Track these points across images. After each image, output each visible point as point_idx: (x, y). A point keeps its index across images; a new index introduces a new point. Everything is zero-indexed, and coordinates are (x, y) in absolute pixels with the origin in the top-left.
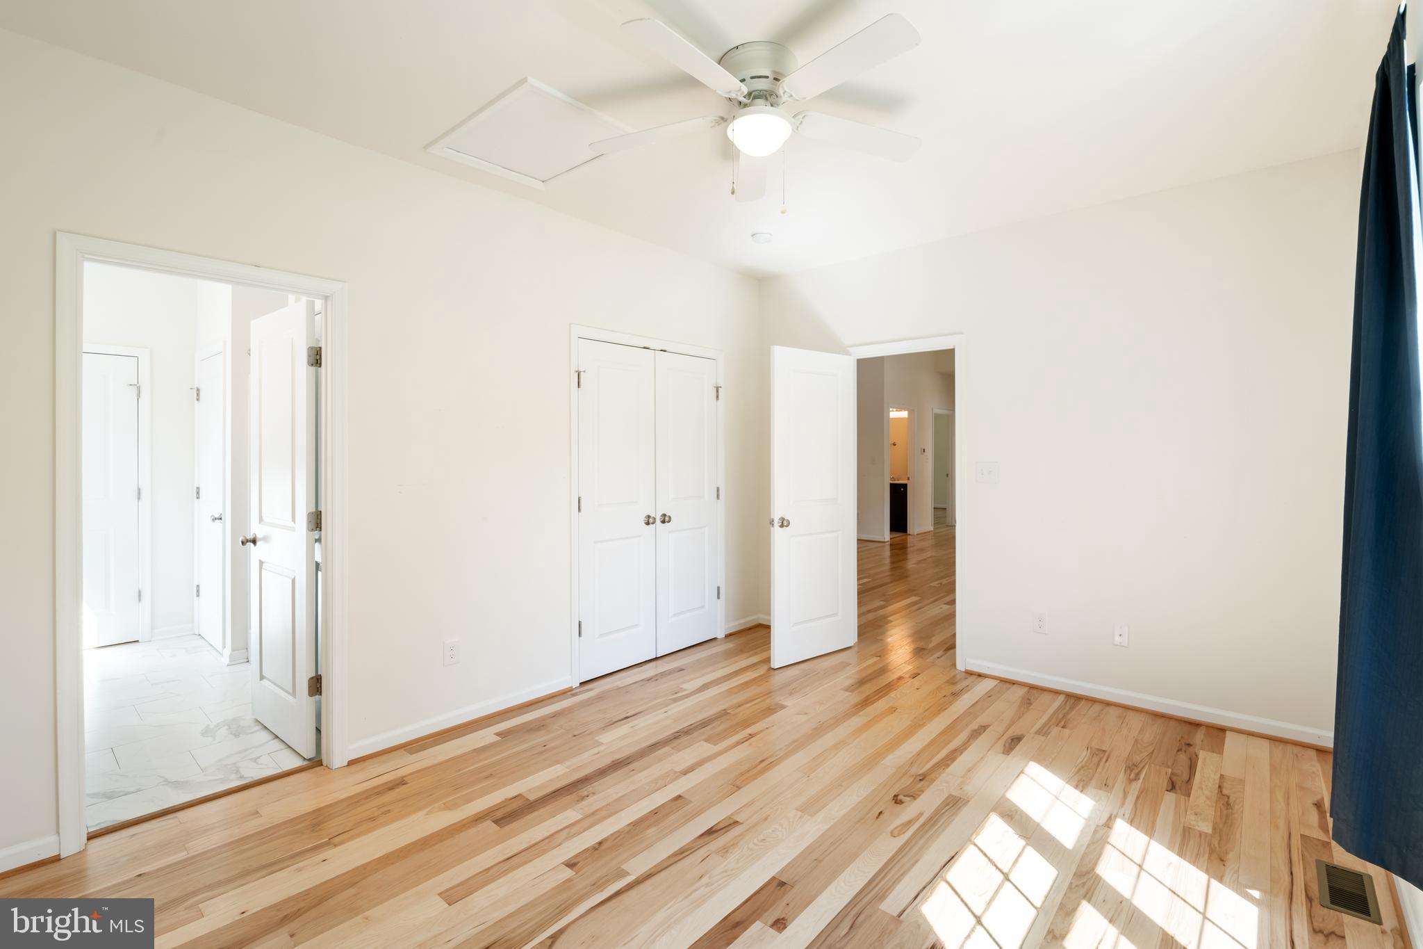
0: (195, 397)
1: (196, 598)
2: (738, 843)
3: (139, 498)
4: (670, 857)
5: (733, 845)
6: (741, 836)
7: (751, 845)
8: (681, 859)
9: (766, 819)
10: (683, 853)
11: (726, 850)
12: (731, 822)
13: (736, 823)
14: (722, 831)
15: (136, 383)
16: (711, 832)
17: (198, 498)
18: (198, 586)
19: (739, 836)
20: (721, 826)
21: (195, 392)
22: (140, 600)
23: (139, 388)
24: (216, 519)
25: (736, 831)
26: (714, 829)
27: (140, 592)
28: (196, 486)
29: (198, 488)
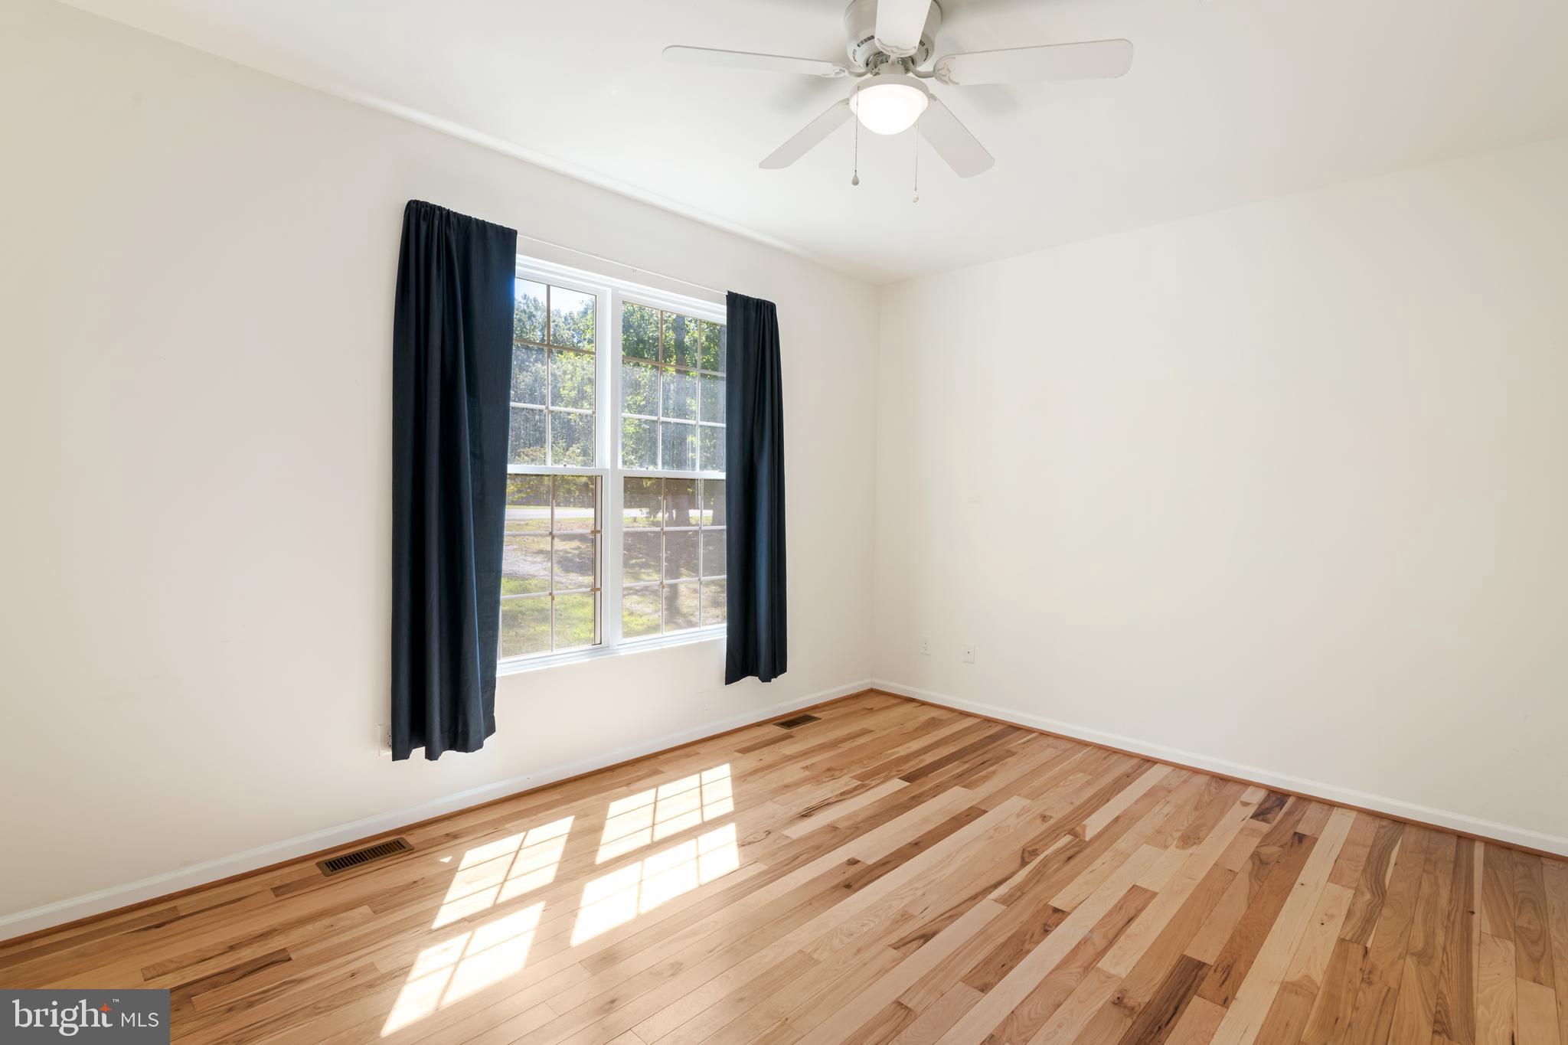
2: (892, 924)
4: (962, 914)
5: (897, 922)
6: (888, 932)
7: (877, 921)
8: (951, 910)
9: (859, 950)
10: (950, 917)
11: (905, 917)
12: (903, 949)
13: (896, 947)
14: (910, 939)
16: (926, 937)
19: (891, 932)
20: (915, 944)
25: (894, 938)
26: (922, 941)
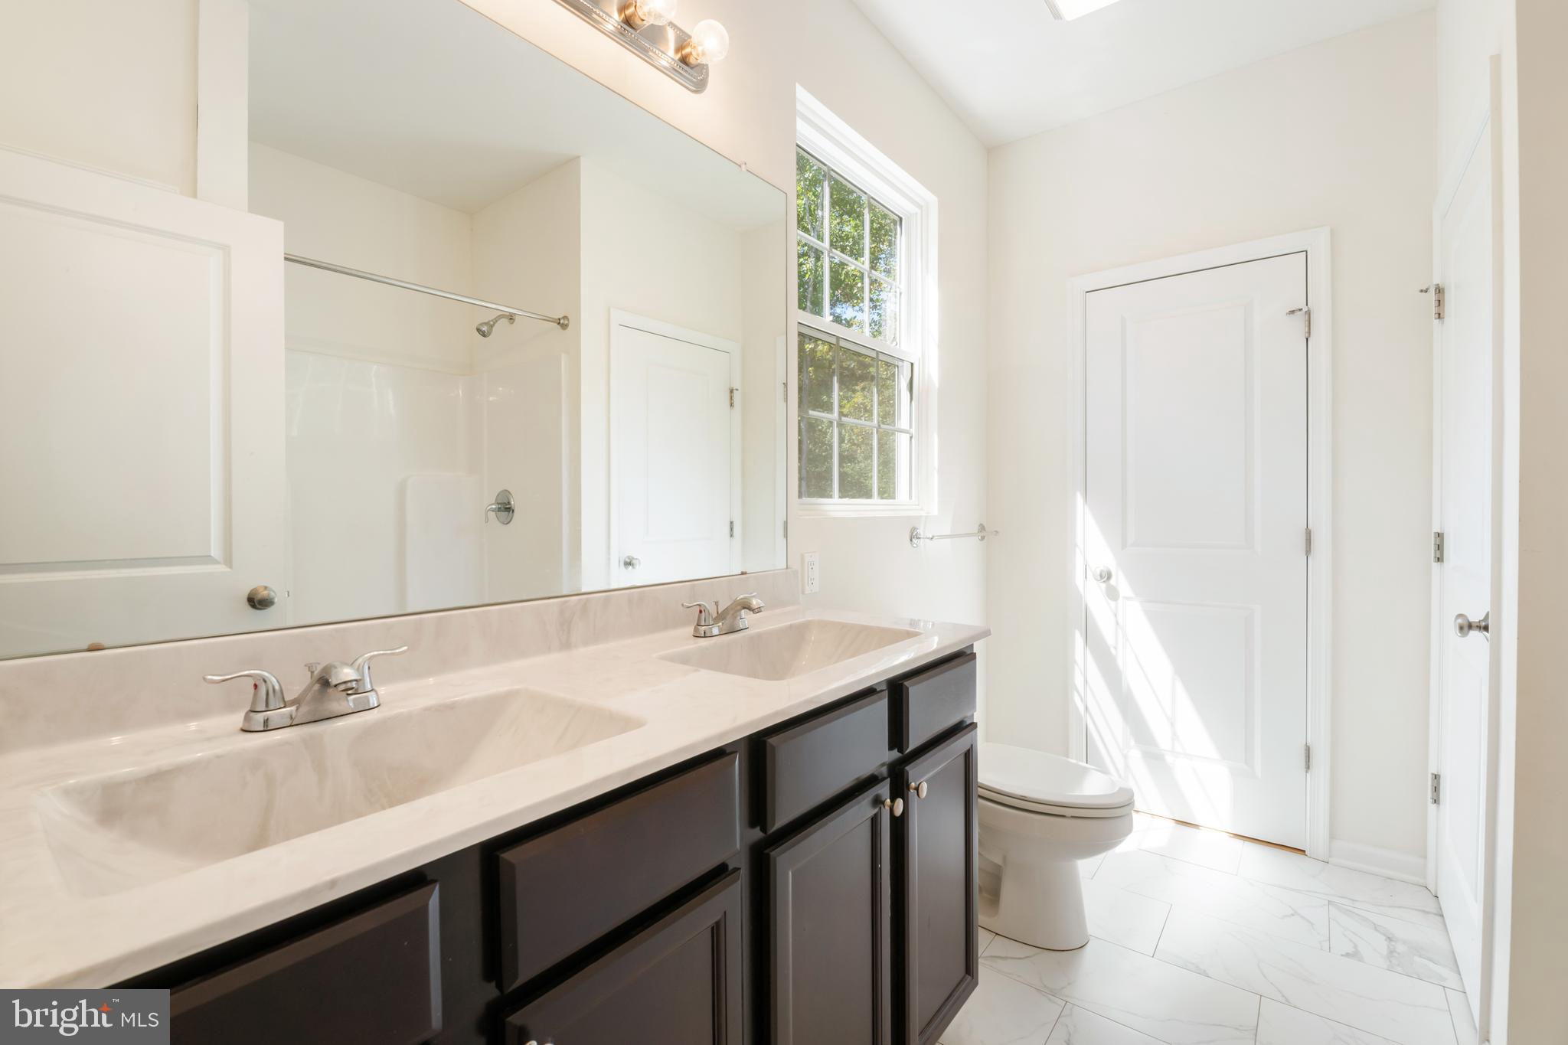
0: (1433, 310)
1: (1432, 807)
3: (1308, 551)
15: (1302, 305)
17: (1439, 559)
18: (1436, 777)
21: (1432, 296)
22: (1308, 767)
23: (1308, 313)
24: (1470, 626)
27: (1308, 750)
28: (1436, 529)
29: (1439, 535)
